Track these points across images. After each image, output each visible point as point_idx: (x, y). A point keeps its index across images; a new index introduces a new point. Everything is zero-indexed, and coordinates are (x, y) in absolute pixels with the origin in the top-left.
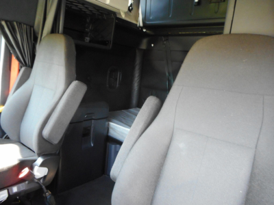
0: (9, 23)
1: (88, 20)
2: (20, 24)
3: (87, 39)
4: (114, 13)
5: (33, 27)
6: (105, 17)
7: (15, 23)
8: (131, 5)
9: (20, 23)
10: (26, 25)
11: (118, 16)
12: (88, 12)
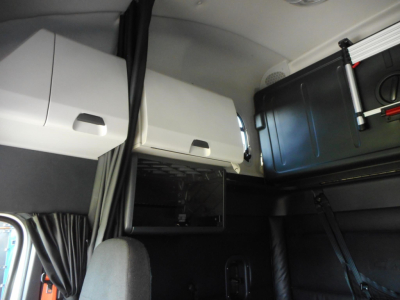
0: (45, 218)
1: (181, 188)
2: (62, 215)
3: (182, 217)
4: (222, 169)
5: (86, 215)
6: (207, 177)
7: (55, 216)
8: (247, 151)
9: (64, 214)
10: (75, 214)
11: (228, 171)
12: (180, 175)
